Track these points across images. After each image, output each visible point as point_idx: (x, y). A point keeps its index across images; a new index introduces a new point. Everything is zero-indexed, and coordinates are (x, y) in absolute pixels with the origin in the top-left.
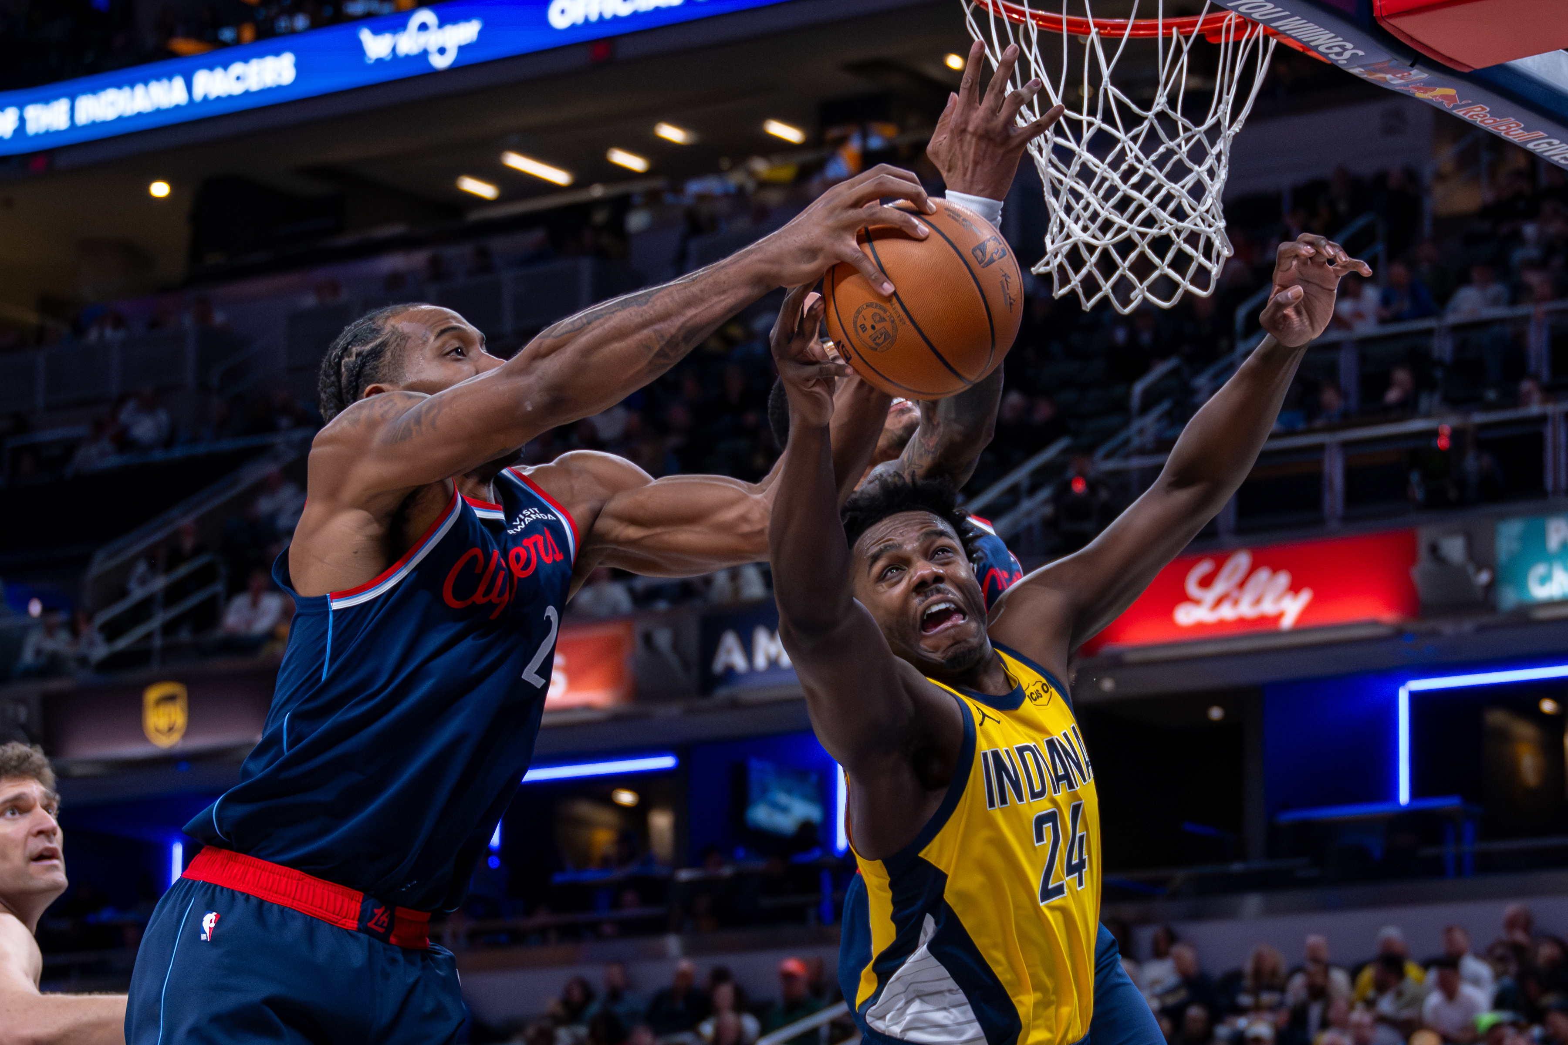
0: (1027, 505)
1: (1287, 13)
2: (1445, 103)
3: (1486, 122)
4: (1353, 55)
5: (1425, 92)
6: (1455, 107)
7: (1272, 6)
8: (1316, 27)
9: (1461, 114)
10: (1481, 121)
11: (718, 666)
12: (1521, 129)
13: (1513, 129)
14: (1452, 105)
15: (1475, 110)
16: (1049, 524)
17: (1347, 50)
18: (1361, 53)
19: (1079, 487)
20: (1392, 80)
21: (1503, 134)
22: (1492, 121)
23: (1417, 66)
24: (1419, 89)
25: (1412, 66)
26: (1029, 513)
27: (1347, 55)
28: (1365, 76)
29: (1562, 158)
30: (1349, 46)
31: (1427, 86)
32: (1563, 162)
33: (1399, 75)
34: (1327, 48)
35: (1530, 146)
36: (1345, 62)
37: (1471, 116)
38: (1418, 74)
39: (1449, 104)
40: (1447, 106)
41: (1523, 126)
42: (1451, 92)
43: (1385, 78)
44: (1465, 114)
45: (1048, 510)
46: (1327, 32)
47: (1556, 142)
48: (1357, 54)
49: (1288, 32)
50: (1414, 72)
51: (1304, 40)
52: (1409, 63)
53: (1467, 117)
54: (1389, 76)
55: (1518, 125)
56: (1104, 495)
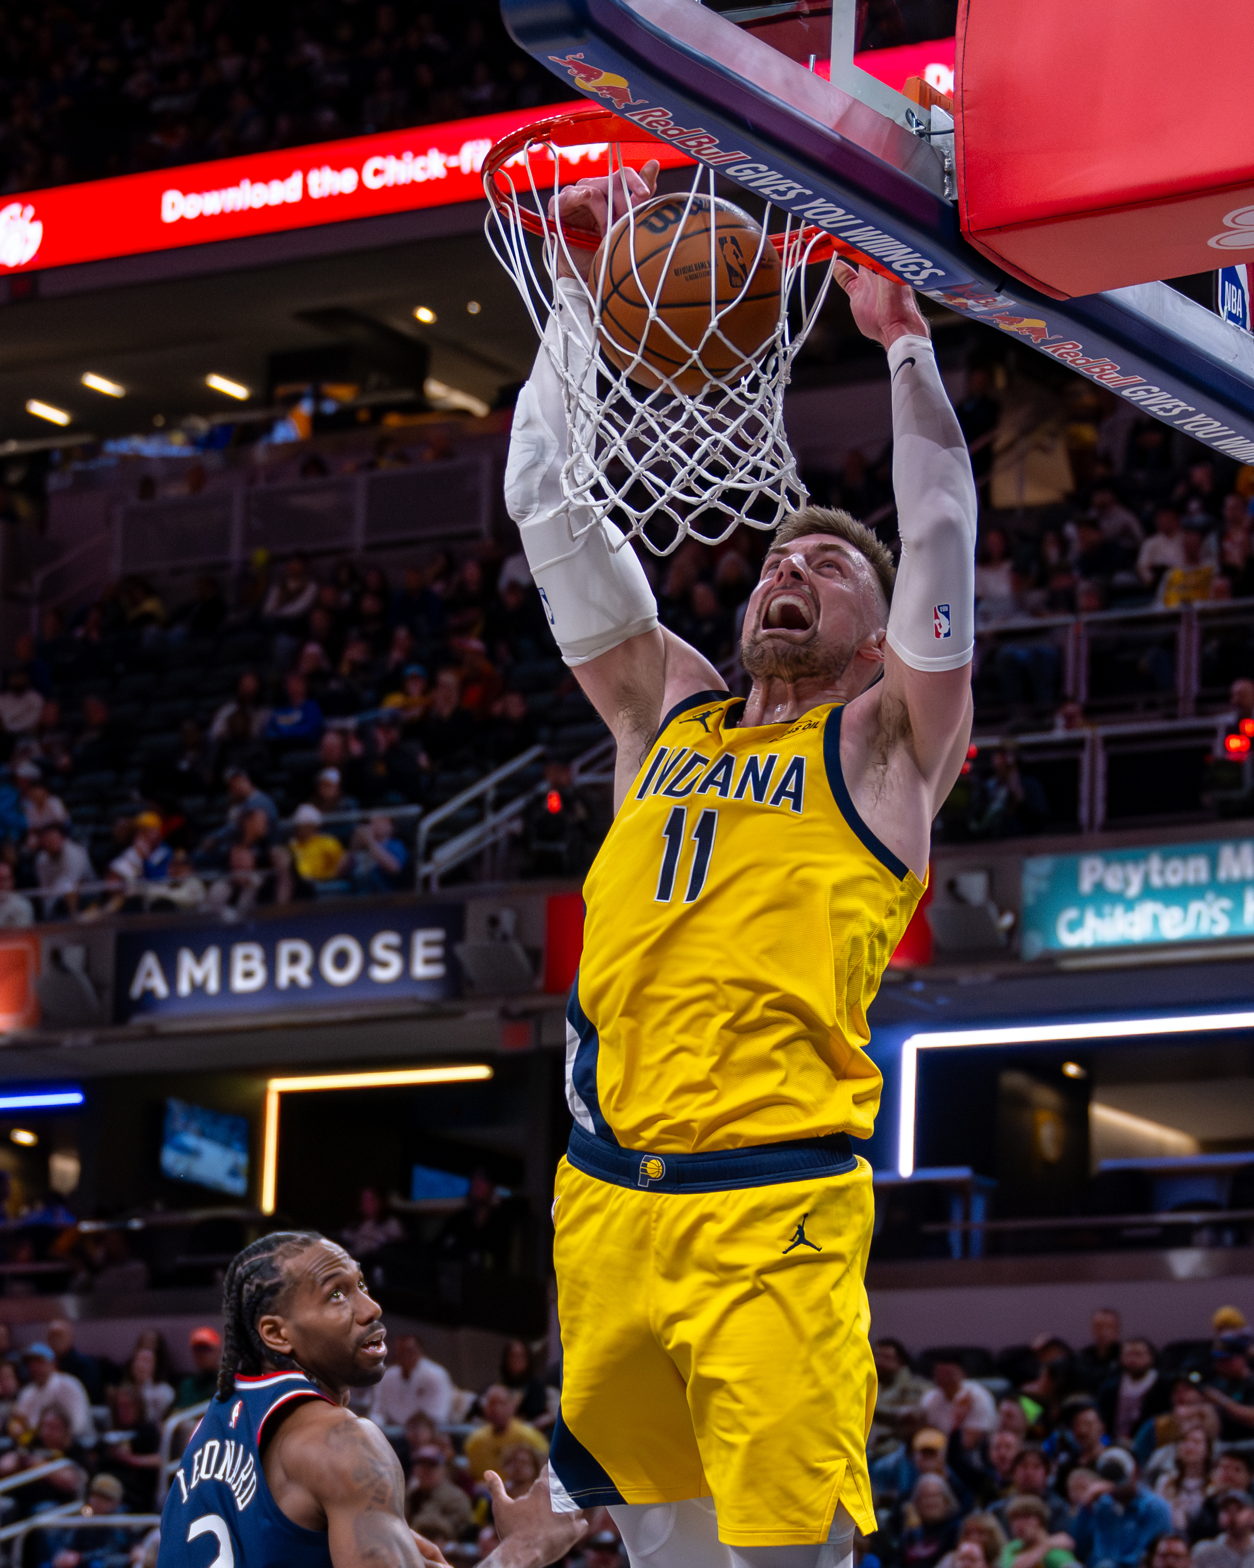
0: (491, 820)
2: (1033, 337)
3: (1078, 362)
4: (932, 274)
5: (1011, 324)
6: (1044, 343)
8: (892, 239)
9: (1049, 351)
10: (1073, 361)
11: (136, 991)
12: (1117, 372)
13: (1107, 372)
14: (1039, 341)
15: (1066, 347)
16: (516, 841)
17: (926, 268)
18: (941, 273)
19: (554, 802)
20: (974, 306)
21: (1095, 377)
22: (1084, 361)
23: (1003, 291)
24: (1003, 319)
25: (998, 291)
26: (494, 829)
27: (925, 274)
28: (943, 301)
29: (1161, 409)
30: (928, 264)
31: (1014, 316)
32: (1161, 413)
33: (983, 302)
34: (902, 266)
35: (1126, 393)
36: (922, 283)
37: (1061, 355)
38: (1005, 301)
39: (1037, 339)
40: (1034, 341)
41: (1119, 368)
42: (1040, 324)
43: (966, 304)
44: (1054, 352)
45: (517, 826)
46: (904, 246)
47: (1155, 389)
48: (936, 274)
49: (859, 245)
50: (1000, 298)
51: (877, 255)
52: (995, 287)
53: (1056, 355)
54: (971, 302)
55: (1113, 368)
56: (580, 812)
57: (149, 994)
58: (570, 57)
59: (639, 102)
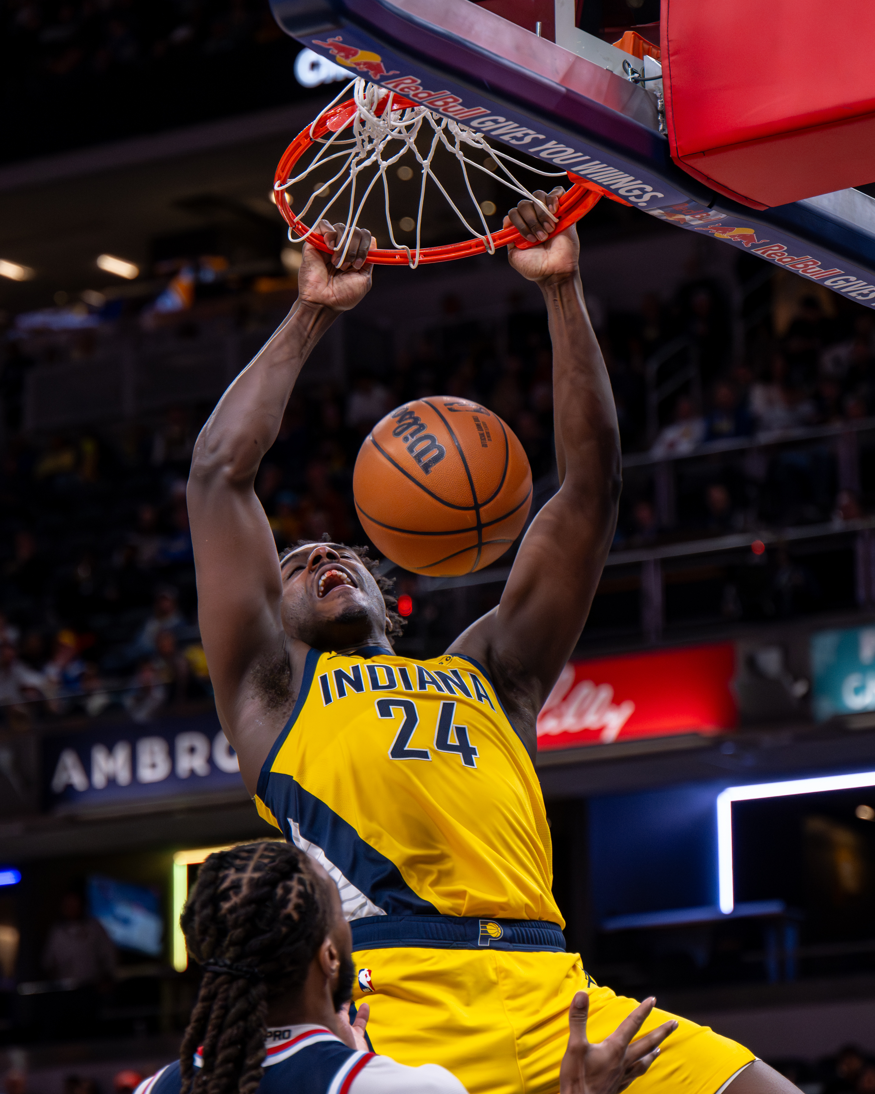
1: (587, 157)
2: (744, 242)
3: (784, 260)
4: (652, 197)
5: (724, 233)
6: (754, 246)
7: (572, 151)
8: (617, 170)
9: (759, 252)
10: (780, 260)
11: (58, 785)
12: (818, 266)
13: (810, 267)
14: (750, 245)
15: (773, 248)
17: (647, 192)
18: (660, 195)
20: (691, 221)
21: (800, 272)
22: (789, 259)
23: (715, 207)
24: (717, 229)
25: (710, 207)
27: (647, 197)
28: (664, 218)
29: (859, 294)
30: (648, 188)
31: (726, 226)
32: (860, 298)
33: (698, 216)
34: (627, 191)
35: (828, 283)
36: (645, 204)
37: (769, 255)
38: (717, 215)
39: (747, 243)
40: (746, 246)
41: (820, 263)
42: (749, 231)
43: (685, 219)
44: (763, 253)
46: (627, 175)
47: (853, 278)
48: (656, 196)
49: (589, 176)
50: (712, 213)
51: (605, 183)
52: (707, 204)
53: (765, 255)
54: (688, 218)
55: (815, 263)
57: (70, 788)
58: (330, 40)
59: (391, 73)
